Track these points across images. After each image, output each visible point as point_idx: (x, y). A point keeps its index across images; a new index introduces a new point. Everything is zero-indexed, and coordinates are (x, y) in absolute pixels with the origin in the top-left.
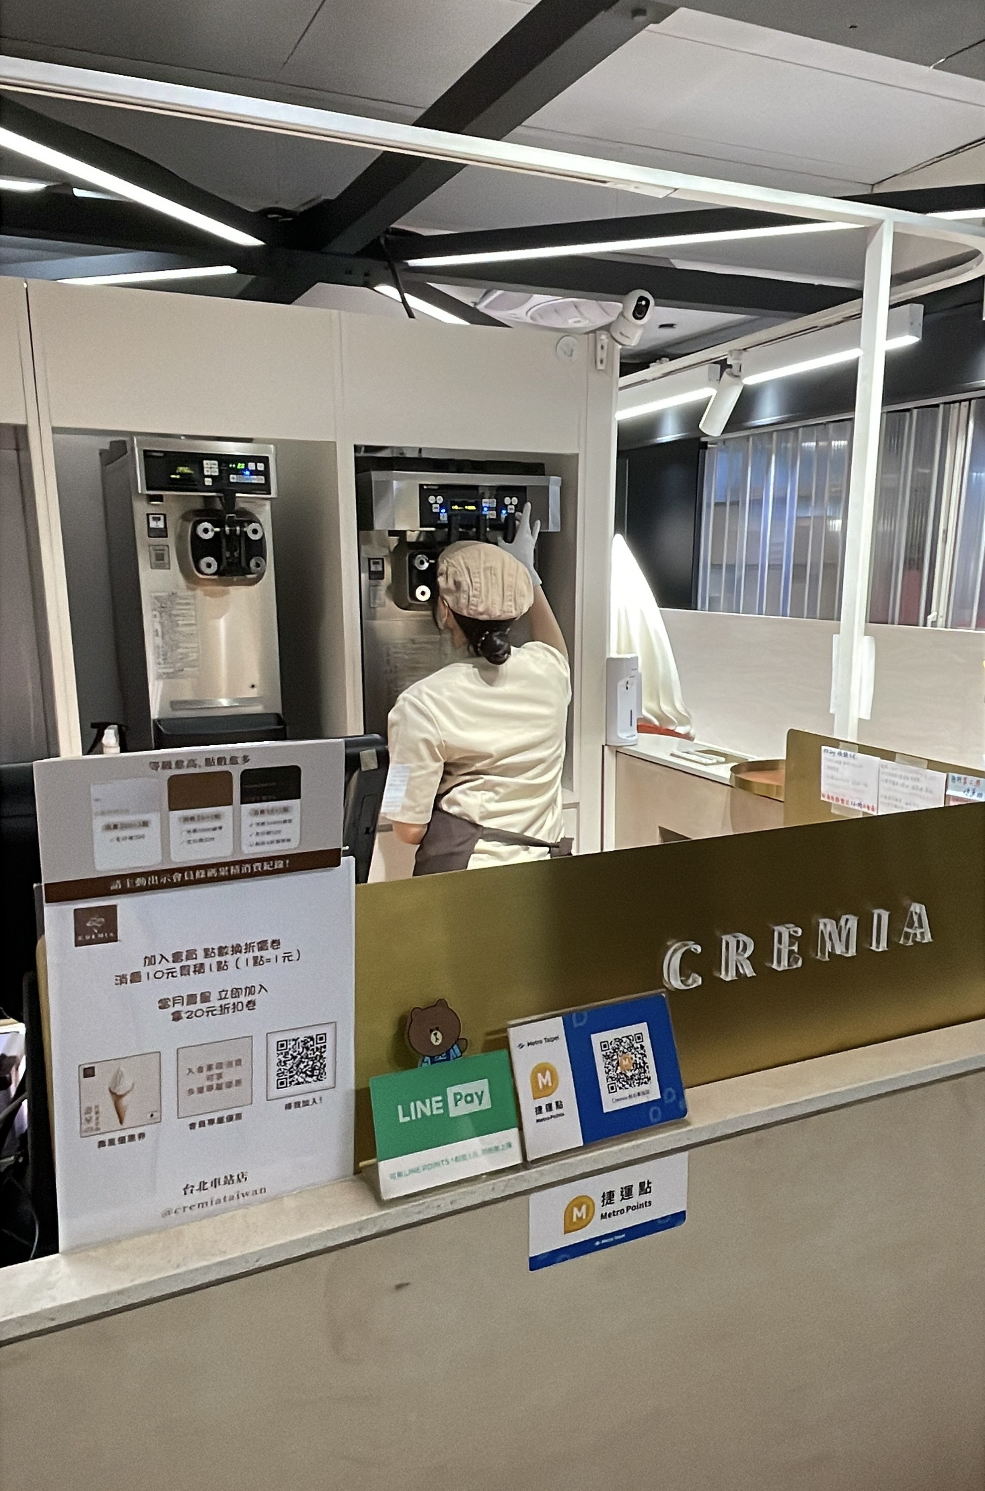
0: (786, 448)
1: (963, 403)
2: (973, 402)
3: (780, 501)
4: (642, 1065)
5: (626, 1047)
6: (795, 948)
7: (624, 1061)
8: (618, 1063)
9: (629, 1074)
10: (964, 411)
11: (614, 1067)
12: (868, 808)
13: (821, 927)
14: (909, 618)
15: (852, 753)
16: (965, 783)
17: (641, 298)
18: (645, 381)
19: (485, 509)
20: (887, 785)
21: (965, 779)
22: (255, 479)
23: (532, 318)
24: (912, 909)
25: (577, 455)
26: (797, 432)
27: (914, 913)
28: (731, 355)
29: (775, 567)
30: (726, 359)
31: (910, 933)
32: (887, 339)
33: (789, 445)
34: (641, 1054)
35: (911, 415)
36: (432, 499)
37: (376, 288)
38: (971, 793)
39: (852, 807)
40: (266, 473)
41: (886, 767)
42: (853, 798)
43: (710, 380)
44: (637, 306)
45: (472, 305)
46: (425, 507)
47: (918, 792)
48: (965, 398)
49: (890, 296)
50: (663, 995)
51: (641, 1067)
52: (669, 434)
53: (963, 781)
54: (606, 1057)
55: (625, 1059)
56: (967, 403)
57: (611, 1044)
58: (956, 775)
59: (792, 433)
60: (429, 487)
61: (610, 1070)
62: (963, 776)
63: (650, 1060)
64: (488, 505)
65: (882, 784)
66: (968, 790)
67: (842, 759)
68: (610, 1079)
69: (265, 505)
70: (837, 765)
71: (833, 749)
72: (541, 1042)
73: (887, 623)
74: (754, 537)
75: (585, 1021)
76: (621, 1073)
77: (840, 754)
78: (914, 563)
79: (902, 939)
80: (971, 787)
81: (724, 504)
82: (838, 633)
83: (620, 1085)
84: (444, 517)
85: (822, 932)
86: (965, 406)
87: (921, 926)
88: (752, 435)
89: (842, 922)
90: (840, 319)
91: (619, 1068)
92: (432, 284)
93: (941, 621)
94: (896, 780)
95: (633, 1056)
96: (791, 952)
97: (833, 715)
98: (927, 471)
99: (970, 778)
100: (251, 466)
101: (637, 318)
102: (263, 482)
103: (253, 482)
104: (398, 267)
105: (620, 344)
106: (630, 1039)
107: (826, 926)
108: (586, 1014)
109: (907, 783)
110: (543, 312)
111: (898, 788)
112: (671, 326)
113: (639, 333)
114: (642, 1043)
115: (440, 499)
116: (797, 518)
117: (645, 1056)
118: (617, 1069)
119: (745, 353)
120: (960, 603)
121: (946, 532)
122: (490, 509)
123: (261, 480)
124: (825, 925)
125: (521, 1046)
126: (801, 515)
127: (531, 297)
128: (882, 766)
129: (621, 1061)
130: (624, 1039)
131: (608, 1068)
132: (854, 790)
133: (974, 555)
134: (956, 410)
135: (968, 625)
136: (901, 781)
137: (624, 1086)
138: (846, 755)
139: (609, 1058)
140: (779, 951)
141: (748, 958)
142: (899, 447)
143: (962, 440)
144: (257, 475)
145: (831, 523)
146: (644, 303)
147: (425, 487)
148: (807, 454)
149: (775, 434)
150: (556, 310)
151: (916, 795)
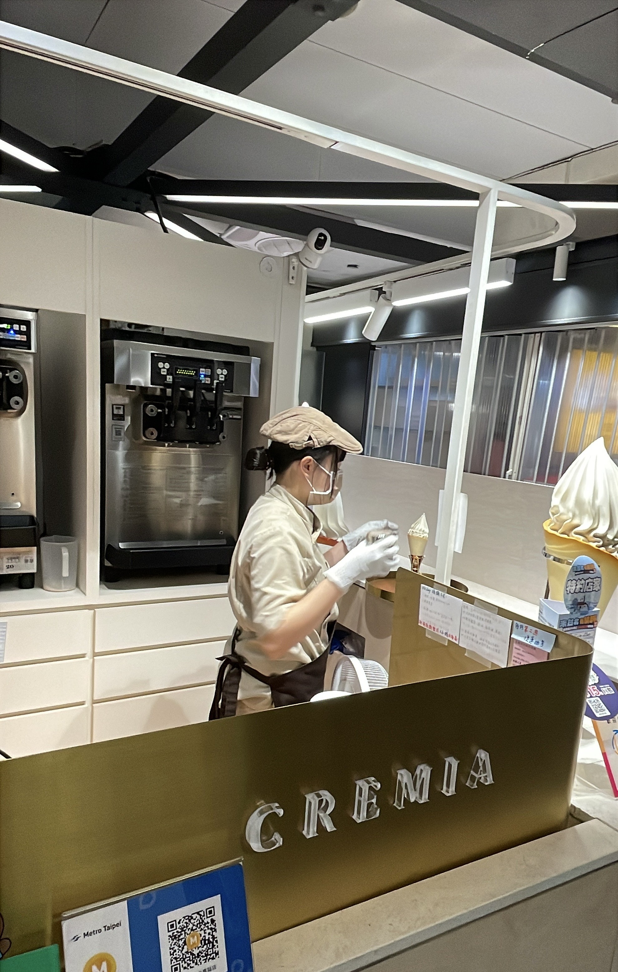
0: (424, 354)
1: (537, 334)
2: (543, 334)
3: (419, 389)
4: (211, 940)
5: (196, 924)
6: (374, 801)
7: (191, 939)
8: (185, 942)
9: (196, 952)
10: (537, 339)
11: (179, 947)
12: (452, 638)
13: (399, 777)
14: (495, 473)
15: (443, 593)
16: (526, 630)
17: (321, 235)
18: (328, 298)
19: (202, 376)
20: (467, 622)
21: (526, 627)
22: (18, 337)
23: (259, 248)
24: (478, 755)
25: (273, 343)
26: (432, 344)
27: (479, 759)
28: (386, 285)
29: (414, 431)
30: (382, 288)
31: (475, 777)
32: (488, 283)
33: (427, 353)
34: (211, 929)
35: (504, 340)
36: (161, 365)
37: (146, 214)
38: (529, 640)
39: (440, 634)
40: (28, 333)
41: (467, 607)
42: (441, 627)
43: (371, 301)
44: (318, 239)
45: (218, 235)
46: (155, 371)
47: (490, 632)
48: (538, 331)
49: (492, 252)
50: (241, 863)
51: (209, 942)
52: (351, 338)
53: (524, 628)
54: (173, 937)
55: (193, 937)
56: (539, 334)
57: (179, 923)
58: (519, 624)
59: (429, 344)
60: (159, 356)
61: (175, 951)
62: (524, 625)
63: (220, 935)
64: (204, 373)
65: (463, 620)
66: (528, 637)
67: (435, 596)
68: (174, 961)
69: (29, 358)
70: (431, 601)
71: (430, 588)
72: (100, 931)
73: (481, 474)
74: (402, 410)
75: (152, 902)
76: (187, 952)
77: (434, 592)
78: (500, 436)
79: (469, 781)
80: (531, 635)
81: (384, 387)
82: (444, 489)
83: (186, 965)
84: (170, 379)
85: (399, 780)
86: (538, 336)
87: (485, 771)
88: (404, 344)
89: (418, 772)
90: (459, 265)
91: (185, 947)
92: (184, 215)
93: (515, 475)
94: (474, 619)
95: (202, 932)
96: (370, 805)
97: (437, 547)
98: (512, 377)
99: (530, 627)
100: (16, 327)
101: (319, 249)
102: (25, 340)
103: (16, 339)
104: (158, 199)
105: (306, 267)
106: (200, 915)
107: (403, 776)
108: (154, 896)
109: (482, 622)
110: (267, 245)
111: (475, 626)
112: (355, 266)
113: (319, 260)
114: (213, 917)
115: (167, 366)
116: (429, 401)
117: (215, 930)
118: (183, 948)
119: (394, 284)
120: (527, 464)
121: (521, 418)
122: (206, 376)
123: (24, 338)
124: (401, 775)
125: (76, 938)
126: (432, 399)
127: (258, 233)
128: (464, 606)
129: (189, 940)
130: (194, 916)
131: (173, 949)
132: (443, 622)
133: (537, 434)
134: (532, 339)
135: (532, 479)
136: (477, 621)
137: (188, 965)
138: (438, 594)
139: (175, 938)
140: (360, 802)
141: (329, 815)
142: (495, 360)
143: (535, 360)
144: (20, 334)
145: (450, 406)
146: (323, 238)
147: (156, 355)
148: (438, 359)
149: (418, 345)
150: (275, 244)
151: (488, 633)
